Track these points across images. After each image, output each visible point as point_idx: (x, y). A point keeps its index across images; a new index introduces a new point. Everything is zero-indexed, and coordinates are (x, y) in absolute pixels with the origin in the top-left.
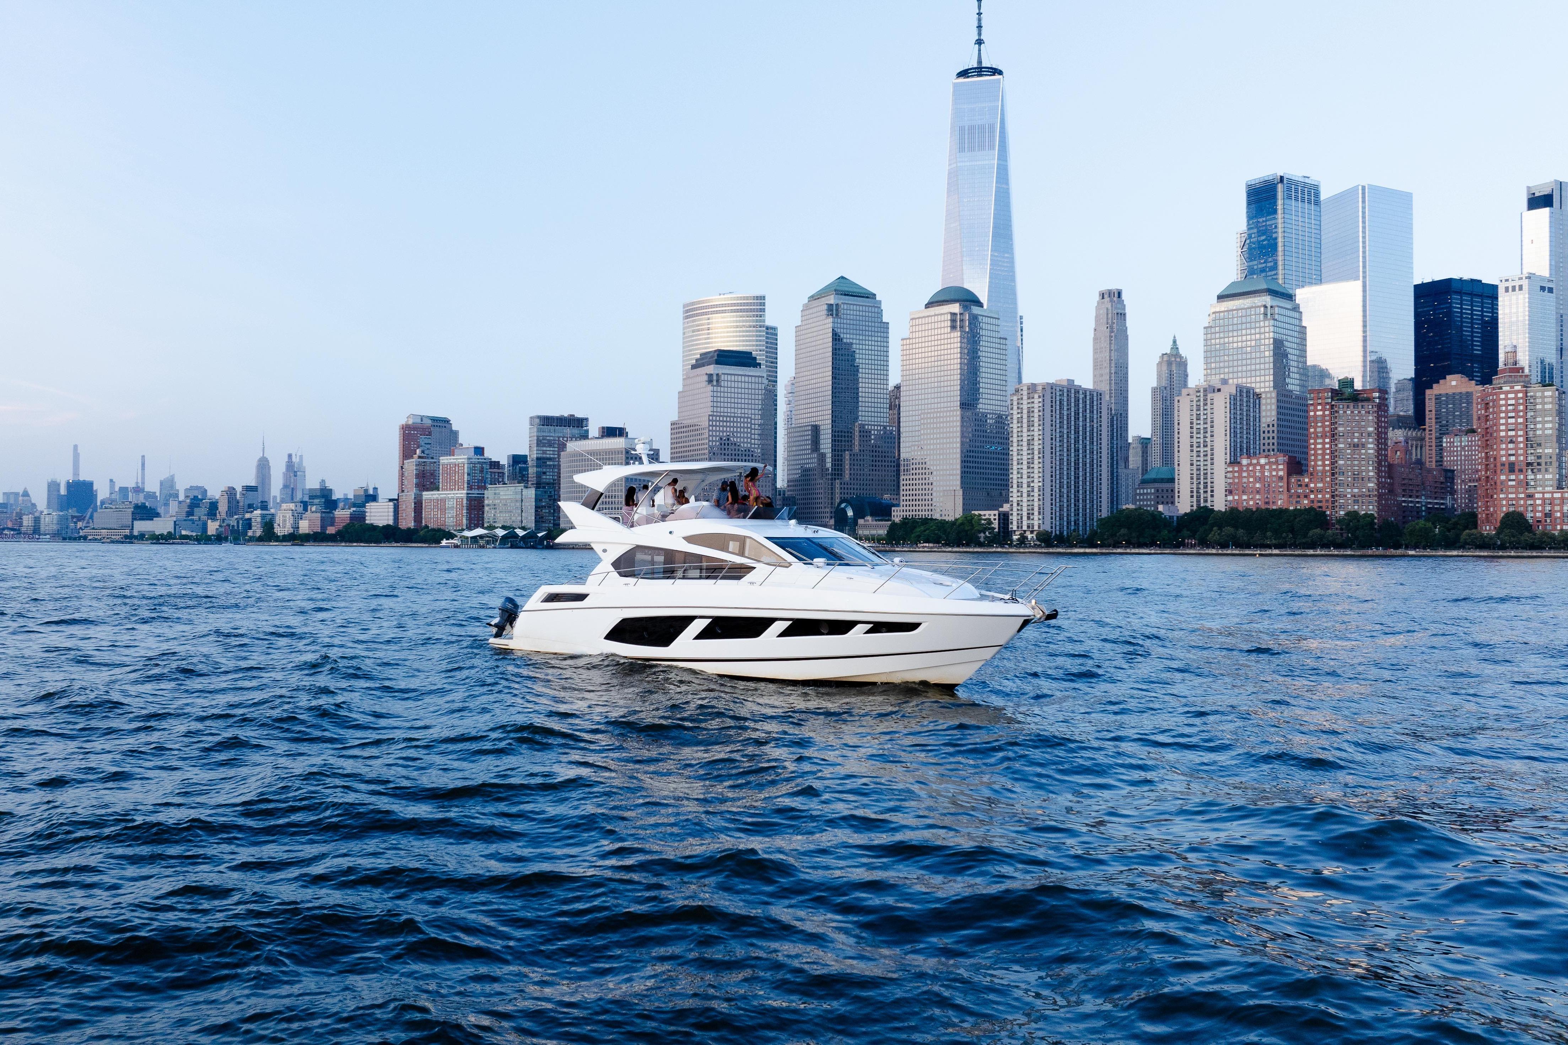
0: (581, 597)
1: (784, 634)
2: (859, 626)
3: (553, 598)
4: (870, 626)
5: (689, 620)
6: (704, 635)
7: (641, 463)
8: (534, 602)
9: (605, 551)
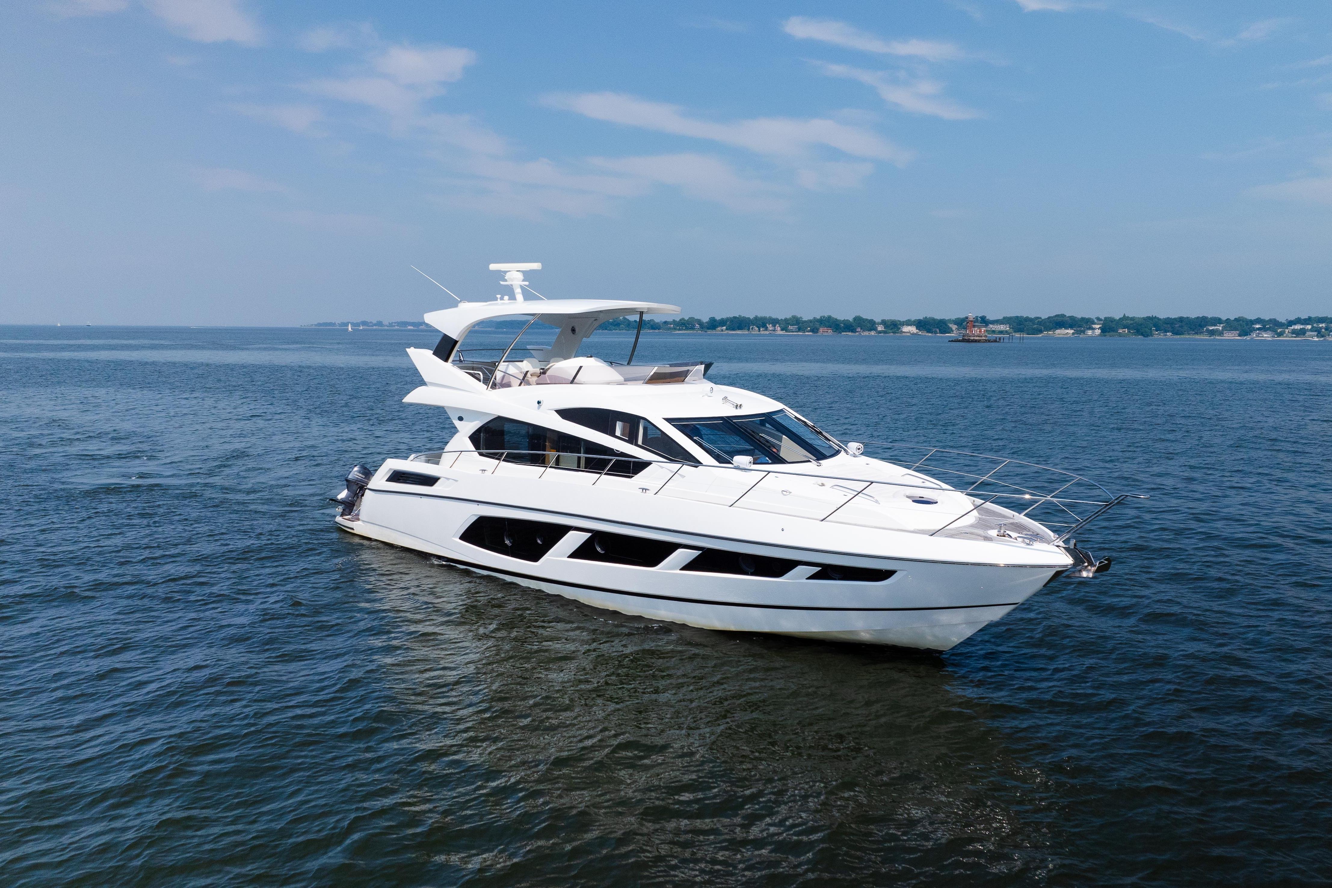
0: (430, 481)
1: (690, 566)
2: (800, 568)
3: (398, 477)
4: (817, 569)
5: (562, 530)
6: (582, 552)
7: (513, 297)
8: (379, 480)
9: (461, 419)
